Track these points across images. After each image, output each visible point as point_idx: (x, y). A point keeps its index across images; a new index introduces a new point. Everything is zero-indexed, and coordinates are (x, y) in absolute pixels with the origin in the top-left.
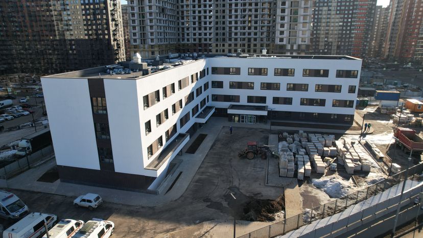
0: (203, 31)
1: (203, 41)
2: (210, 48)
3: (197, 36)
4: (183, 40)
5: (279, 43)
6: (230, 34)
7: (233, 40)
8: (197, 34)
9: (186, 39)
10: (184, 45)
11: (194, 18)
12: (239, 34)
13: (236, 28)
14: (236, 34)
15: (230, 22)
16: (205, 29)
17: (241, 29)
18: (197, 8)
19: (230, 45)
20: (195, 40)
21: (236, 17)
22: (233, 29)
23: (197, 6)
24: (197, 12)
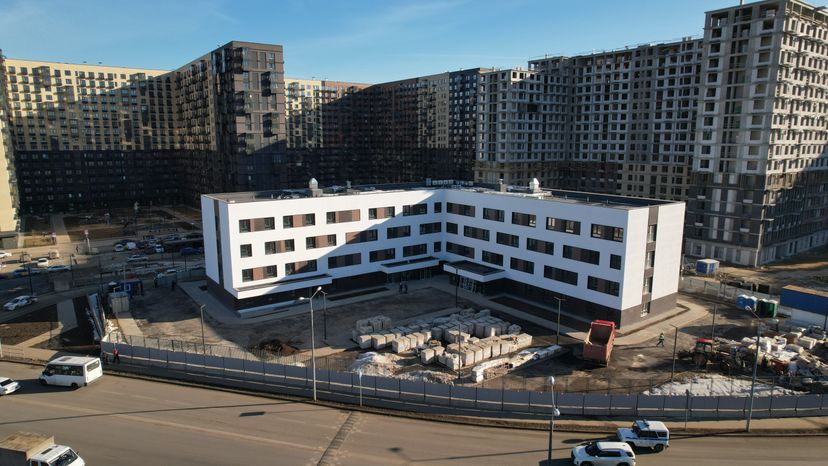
0: (609, 141)
1: (608, 160)
2: (620, 171)
3: (600, 149)
4: (577, 156)
5: (699, 169)
6: (656, 149)
7: (661, 158)
8: (600, 146)
9: (581, 155)
10: (577, 163)
11: (597, 118)
12: (672, 147)
13: (668, 137)
14: (667, 148)
15: (658, 126)
16: (614, 136)
17: (677, 139)
18: (602, 101)
19: (654, 168)
20: (595, 156)
21: (670, 115)
22: (662, 137)
23: (602, 97)
24: (602, 107)
